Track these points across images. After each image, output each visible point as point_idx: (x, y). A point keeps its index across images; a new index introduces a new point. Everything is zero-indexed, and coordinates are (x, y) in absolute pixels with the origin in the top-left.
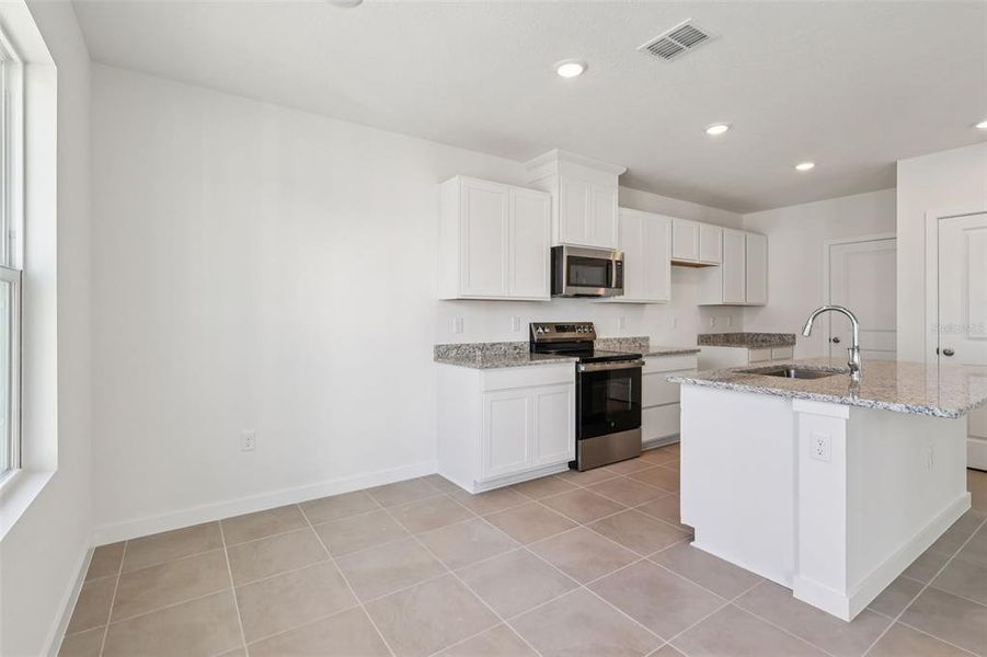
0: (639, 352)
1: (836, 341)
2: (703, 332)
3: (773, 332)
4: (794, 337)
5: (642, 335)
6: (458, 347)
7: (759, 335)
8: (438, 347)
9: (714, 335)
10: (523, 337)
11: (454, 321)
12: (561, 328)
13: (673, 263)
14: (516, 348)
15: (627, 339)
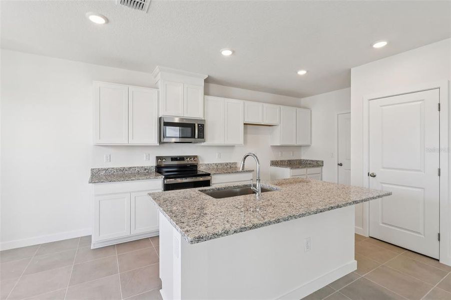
0: (209, 172)
1: (341, 165)
2: (274, 159)
3: (314, 159)
4: (323, 162)
5: (232, 161)
6: (106, 170)
7: (307, 161)
8: (92, 170)
9: (281, 161)
10: (152, 163)
11: (105, 156)
12: (174, 159)
13: (245, 124)
14: (145, 169)
15: (221, 164)
